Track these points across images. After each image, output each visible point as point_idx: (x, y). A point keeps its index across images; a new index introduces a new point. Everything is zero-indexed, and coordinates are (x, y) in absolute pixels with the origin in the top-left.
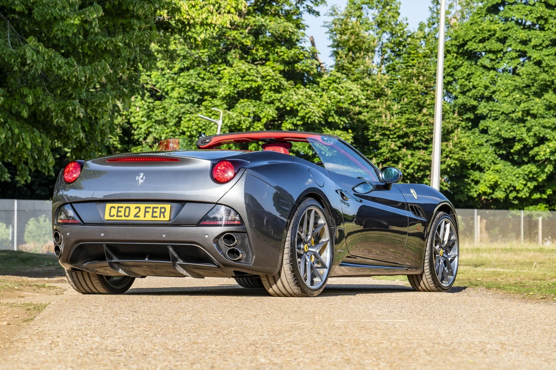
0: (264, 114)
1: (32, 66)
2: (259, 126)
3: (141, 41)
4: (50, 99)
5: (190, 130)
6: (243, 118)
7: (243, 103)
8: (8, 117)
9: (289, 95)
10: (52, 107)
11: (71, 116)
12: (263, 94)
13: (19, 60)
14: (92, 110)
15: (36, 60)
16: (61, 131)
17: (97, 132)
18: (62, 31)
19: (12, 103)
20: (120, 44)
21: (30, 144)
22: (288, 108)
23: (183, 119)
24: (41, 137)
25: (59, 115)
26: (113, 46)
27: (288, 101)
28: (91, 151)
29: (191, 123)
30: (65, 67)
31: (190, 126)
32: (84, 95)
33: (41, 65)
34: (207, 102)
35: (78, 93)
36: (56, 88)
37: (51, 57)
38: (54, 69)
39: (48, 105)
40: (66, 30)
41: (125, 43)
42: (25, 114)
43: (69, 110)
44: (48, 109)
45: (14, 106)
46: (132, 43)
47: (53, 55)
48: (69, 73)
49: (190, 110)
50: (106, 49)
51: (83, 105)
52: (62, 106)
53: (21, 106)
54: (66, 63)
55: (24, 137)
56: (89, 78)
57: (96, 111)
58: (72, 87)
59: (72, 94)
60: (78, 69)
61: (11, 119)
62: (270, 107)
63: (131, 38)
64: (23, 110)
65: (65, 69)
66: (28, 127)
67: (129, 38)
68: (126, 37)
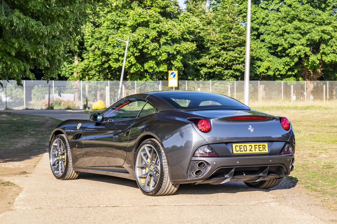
0: (150, 35)
1: (17, 27)
2: (148, 41)
3: (79, 10)
4: (27, 44)
5: (113, 43)
6: (140, 37)
7: (140, 29)
8: (4, 55)
9: (163, 25)
10: (29, 49)
11: (40, 54)
12: (150, 24)
13: (9, 23)
14: (52, 51)
15: (19, 23)
16: (35, 61)
17: (56, 60)
18: (34, 6)
19: (6, 47)
20: (68, 11)
21: (18, 69)
22: (163, 32)
23: (109, 37)
24: (24, 65)
25: (33, 54)
26: (64, 13)
27: (163, 28)
28: (53, 70)
29: (114, 39)
30: (36, 27)
31: (113, 41)
32: (47, 42)
33: (22, 26)
34: (122, 28)
35: (44, 41)
36: (31, 38)
37: (28, 21)
38: (29, 27)
39: (26, 48)
40: (36, 6)
41: (70, 11)
42: (13, 54)
43: (39, 51)
44: (26, 50)
45: (7, 49)
46: (74, 11)
47: (28, 20)
48: (38, 30)
49: (113, 33)
50: (60, 14)
51: (47, 47)
52: (35, 49)
53: (11, 49)
54: (36, 24)
55: (14, 66)
56: (50, 32)
57: (54, 51)
58: (40, 38)
59: (40, 42)
60: (43, 27)
61: (6, 56)
62: (154, 31)
63: (74, 8)
64: (12, 51)
65: (36, 28)
66: (16, 60)
67: (73, 8)
68: (71, 7)
